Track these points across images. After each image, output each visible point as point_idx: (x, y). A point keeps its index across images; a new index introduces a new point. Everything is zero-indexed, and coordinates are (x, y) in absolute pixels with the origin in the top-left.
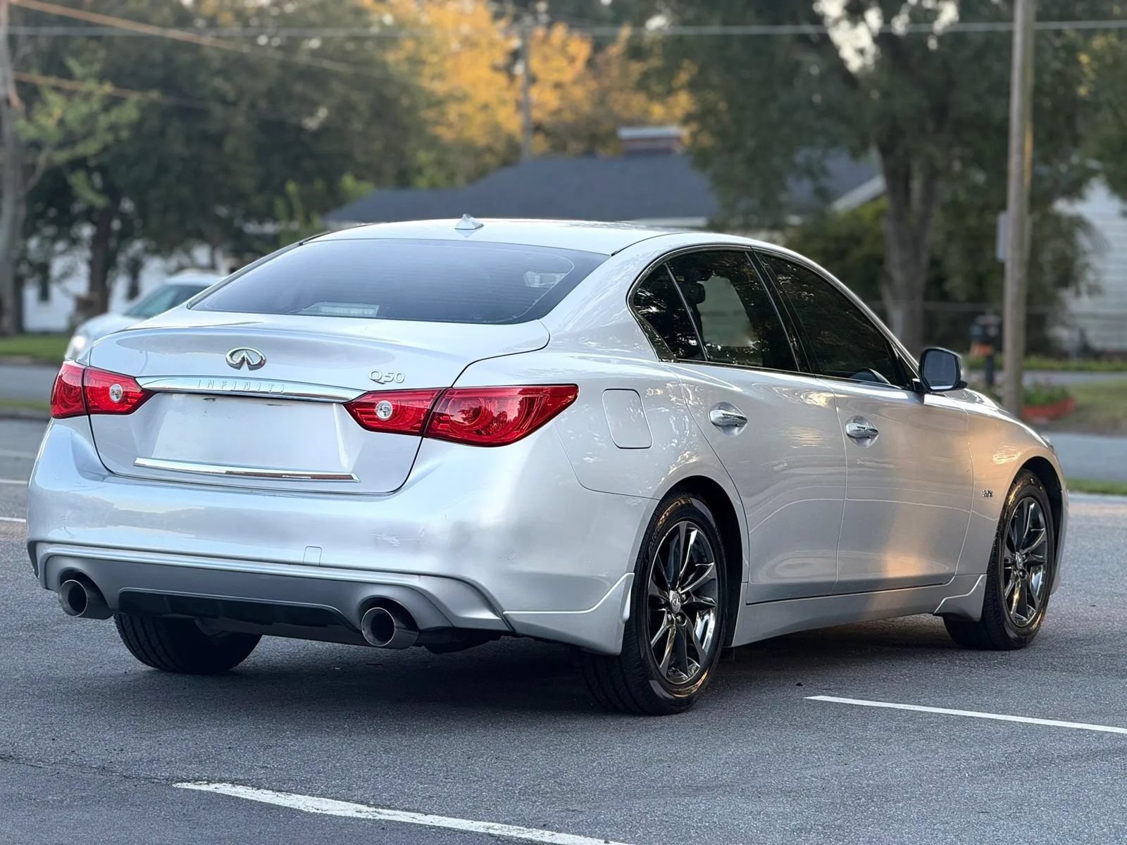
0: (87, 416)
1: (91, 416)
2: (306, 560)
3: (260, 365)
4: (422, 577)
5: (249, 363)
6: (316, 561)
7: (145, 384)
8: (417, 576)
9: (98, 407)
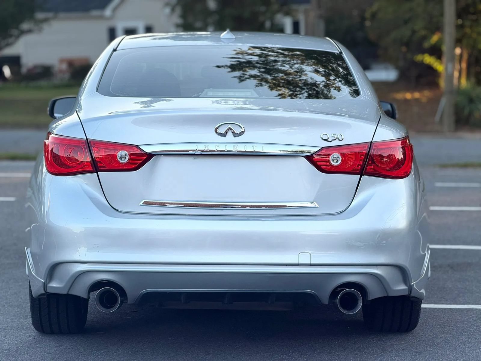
0: (96, 174)
1: (99, 173)
2: (301, 262)
3: (242, 133)
4: (378, 266)
5: (233, 133)
6: (308, 262)
7: (148, 149)
8: (376, 266)
9: (104, 167)
